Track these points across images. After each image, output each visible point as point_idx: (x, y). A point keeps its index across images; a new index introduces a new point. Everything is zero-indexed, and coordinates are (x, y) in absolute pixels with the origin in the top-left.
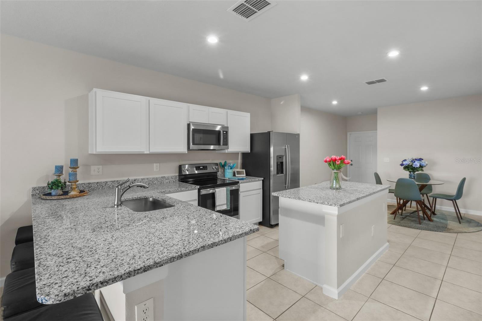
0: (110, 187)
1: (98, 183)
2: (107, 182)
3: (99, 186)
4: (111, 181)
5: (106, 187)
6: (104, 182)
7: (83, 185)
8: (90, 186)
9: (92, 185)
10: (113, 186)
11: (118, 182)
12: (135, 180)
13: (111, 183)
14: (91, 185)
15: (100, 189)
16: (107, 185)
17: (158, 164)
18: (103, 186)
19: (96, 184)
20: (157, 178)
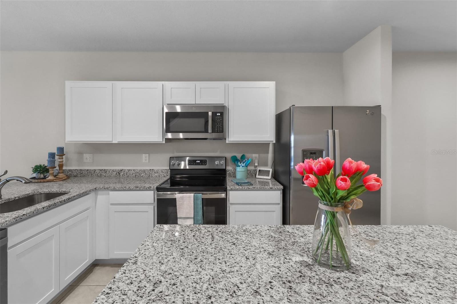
0: (98, 175)
1: (88, 170)
2: (95, 170)
3: (89, 174)
4: (99, 170)
5: (95, 175)
6: (93, 170)
7: (76, 171)
8: (82, 173)
9: (84, 172)
10: (101, 174)
11: (105, 171)
12: (121, 171)
13: (99, 171)
14: (82, 171)
15: (90, 176)
16: (95, 173)
17: (147, 155)
18: (92, 173)
19: (86, 171)
20: (144, 170)
